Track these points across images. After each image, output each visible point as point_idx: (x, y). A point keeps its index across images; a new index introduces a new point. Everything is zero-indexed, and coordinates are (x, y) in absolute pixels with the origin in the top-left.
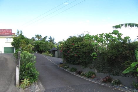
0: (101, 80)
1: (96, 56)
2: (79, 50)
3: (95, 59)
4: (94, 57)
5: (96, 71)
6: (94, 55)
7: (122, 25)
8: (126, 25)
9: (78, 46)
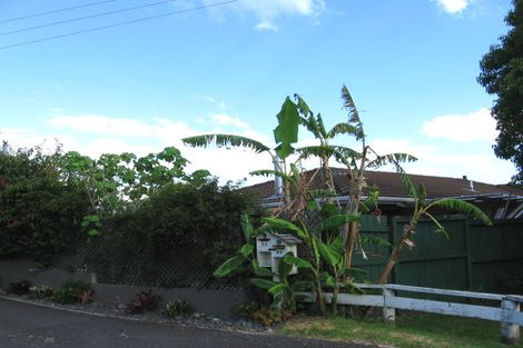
0: (120, 306)
1: (97, 228)
2: (28, 206)
3: (95, 236)
4: (93, 232)
5: (94, 280)
6: (92, 225)
7: (211, 137)
8: (221, 139)
9: (25, 191)
